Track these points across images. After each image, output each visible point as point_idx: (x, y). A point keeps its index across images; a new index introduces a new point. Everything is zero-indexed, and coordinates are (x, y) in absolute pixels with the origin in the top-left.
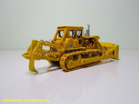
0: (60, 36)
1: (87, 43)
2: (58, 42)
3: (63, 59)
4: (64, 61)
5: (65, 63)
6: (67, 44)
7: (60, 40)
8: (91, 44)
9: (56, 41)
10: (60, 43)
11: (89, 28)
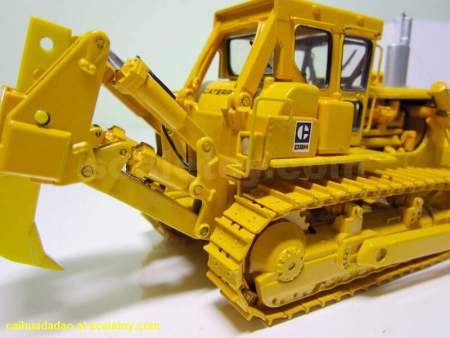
0: (227, 71)
1: (389, 128)
2: (212, 106)
3: (235, 229)
4: (239, 240)
5: (248, 260)
6: (272, 122)
7: (225, 92)
8: (413, 133)
9: (197, 101)
10: (225, 112)
11: (409, 35)
